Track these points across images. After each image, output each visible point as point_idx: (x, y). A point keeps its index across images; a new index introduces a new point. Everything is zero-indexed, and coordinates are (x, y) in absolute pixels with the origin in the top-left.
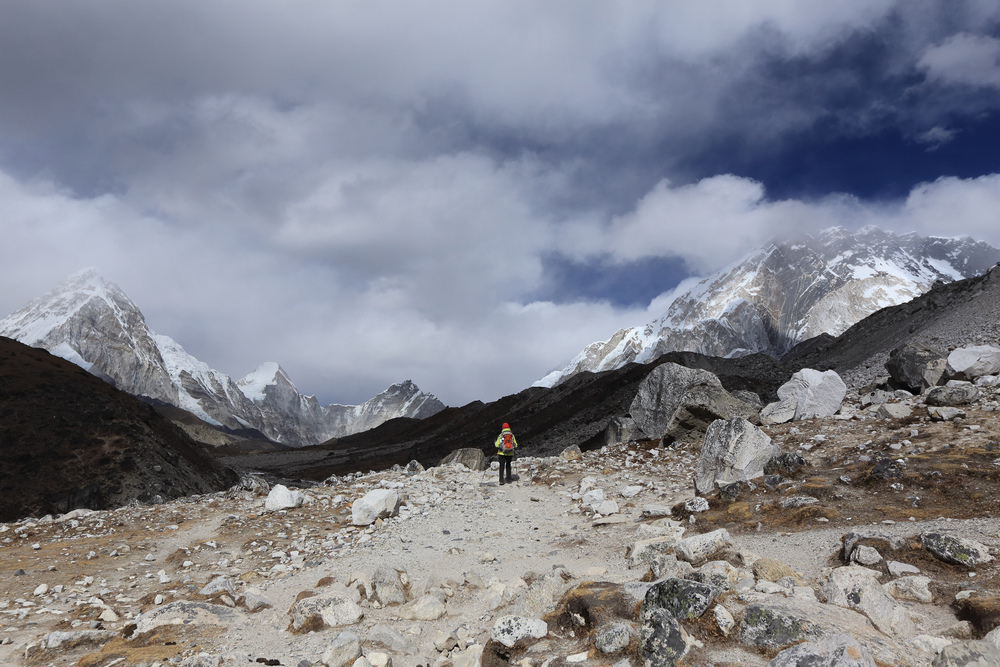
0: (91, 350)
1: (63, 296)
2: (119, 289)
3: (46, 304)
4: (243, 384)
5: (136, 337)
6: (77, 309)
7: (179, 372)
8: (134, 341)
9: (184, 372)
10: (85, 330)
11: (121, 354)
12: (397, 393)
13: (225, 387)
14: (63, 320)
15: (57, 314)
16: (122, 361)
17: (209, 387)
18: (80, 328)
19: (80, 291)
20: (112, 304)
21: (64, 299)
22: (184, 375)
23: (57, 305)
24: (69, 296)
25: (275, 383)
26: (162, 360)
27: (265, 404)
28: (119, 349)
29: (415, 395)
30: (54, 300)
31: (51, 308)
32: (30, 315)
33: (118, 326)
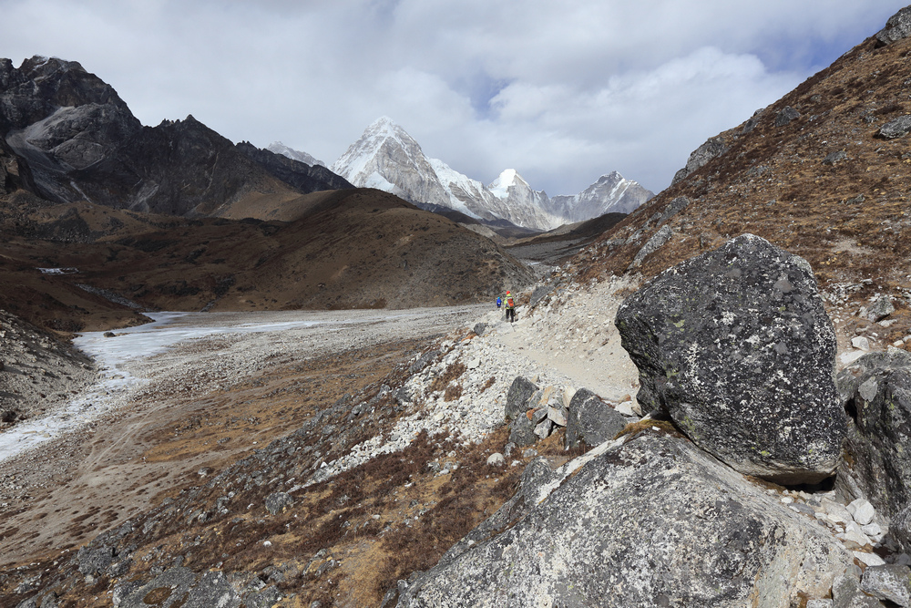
0: (392, 175)
1: (369, 140)
2: (402, 130)
3: (359, 147)
4: (492, 187)
5: (418, 162)
6: (379, 147)
7: (448, 183)
8: (417, 165)
9: (451, 183)
10: (386, 161)
11: (410, 175)
12: (606, 182)
13: (480, 191)
14: (372, 156)
15: (368, 153)
16: (411, 180)
17: (470, 192)
18: (383, 161)
19: (378, 135)
20: (399, 141)
21: (370, 142)
22: (452, 185)
23: (366, 146)
24: (372, 139)
25: (514, 184)
26: (436, 177)
27: (509, 200)
28: (408, 172)
29: (620, 183)
30: (364, 144)
31: (363, 149)
32: (352, 155)
33: (405, 156)
